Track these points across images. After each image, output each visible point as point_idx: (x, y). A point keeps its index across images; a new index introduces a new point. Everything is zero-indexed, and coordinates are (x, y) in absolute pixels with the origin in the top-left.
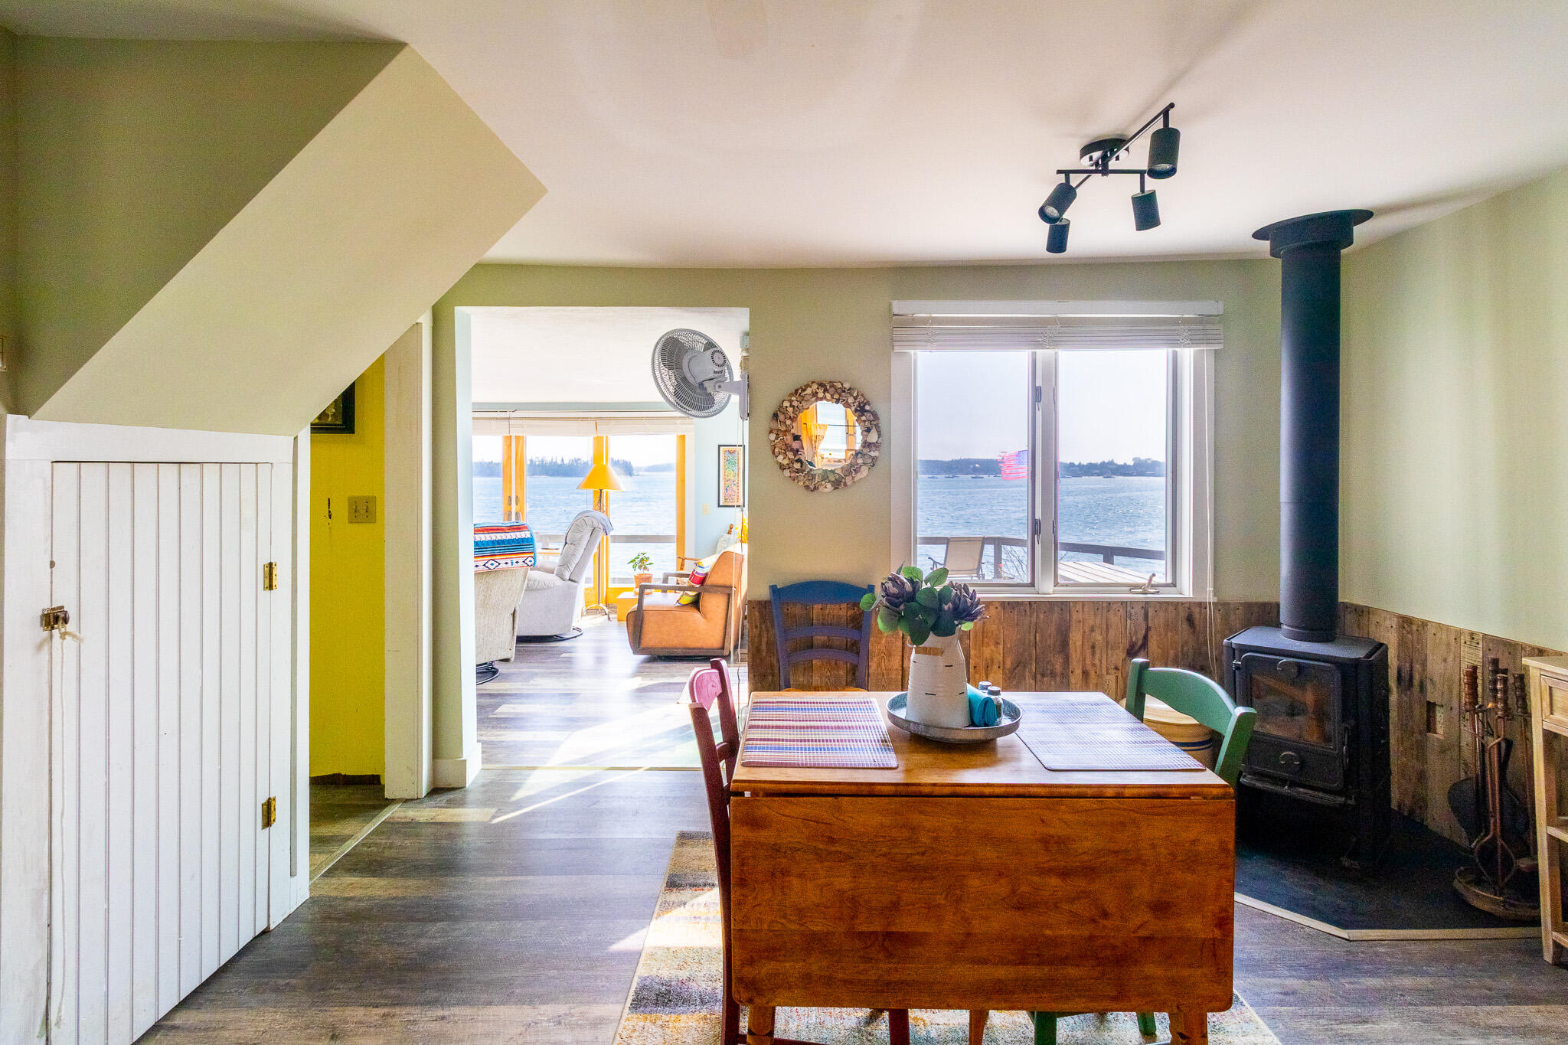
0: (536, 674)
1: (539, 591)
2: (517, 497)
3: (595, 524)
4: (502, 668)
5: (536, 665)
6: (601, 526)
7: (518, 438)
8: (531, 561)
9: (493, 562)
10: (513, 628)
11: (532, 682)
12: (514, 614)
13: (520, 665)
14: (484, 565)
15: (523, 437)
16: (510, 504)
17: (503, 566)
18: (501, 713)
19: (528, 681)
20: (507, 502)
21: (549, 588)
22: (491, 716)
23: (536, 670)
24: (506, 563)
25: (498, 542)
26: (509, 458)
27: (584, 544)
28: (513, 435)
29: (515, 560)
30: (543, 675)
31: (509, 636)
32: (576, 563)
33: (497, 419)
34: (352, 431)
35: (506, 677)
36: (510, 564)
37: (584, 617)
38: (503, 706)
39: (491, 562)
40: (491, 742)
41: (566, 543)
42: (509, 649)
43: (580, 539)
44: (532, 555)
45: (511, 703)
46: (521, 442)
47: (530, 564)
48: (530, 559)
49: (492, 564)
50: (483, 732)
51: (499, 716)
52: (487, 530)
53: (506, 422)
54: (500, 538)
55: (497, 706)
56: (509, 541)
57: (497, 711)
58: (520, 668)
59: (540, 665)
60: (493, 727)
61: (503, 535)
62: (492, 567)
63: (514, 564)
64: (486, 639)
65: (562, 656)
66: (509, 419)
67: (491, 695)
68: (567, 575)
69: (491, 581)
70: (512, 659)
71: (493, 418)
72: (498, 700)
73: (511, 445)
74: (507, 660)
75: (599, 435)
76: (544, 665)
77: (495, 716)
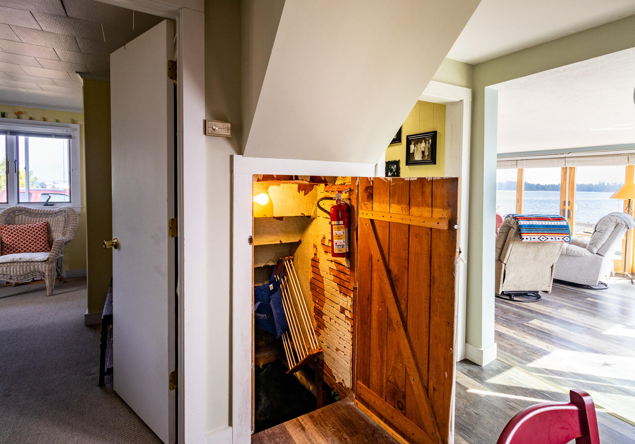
0: (565, 306)
1: (574, 257)
2: (569, 202)
3: (619, 221)
4: (543, 296)
5: (567, 300)
6: (623, 223)
7: (571, 168)
8: (567, 239)
9: (544, 237)
10: (551, 275)
11: (559, 310)
12: (552, 267)
13: (555, 297)
14: (539, 238)
15: (575, 168)
16: (565, 205)
17: (549, 240)
18: (531, 324)
19: (557, 309)
20: (562, 204)
21: (581, 256)
22: (525, 324)
23: (565, 304)
24: (552, 239)
25: (547, 226)
26: (565, 179)
27: (609, 233)
28: (568, 166)
29: (557, 238)
30: (569, 308)
31: (549, 279)
32: (602, 244)
33: (558, 158)
34: (435, 163)
35: (546, 302)
36: (554, 240)
37: (612, 277)
38: (535, 319)
39: (543, 237)
40: (519, 340)
41: (595, 231)
42: (548, 286)
43: (606, 229)
44: (568, 235)
45: (541, 320)
46: (573, 171)
47: (567, 240)
48: (567, 238)
49: (543, 238)
50: (516, 332)
51: (530, 325)
52: (540, 219)
53: (563, 160)
54: (547, 224)
55: (532, 318)
56: (553, 226)
57: (530, 322)
58: (556, 299)
59: (569, 301)
60: (524, 331)
61: (549, 222)
62: (543, 240)
63: (557, 239)
64: (534, 278)
65: (587, 299)
66: (565, 158)
67: (531, 311)
68: (595, 251)
69: (540, 247)
70: (550, 292)
71: (555, 158)
72: (534, 315)
73: (566, 172)
74: (546, 292)
75: (630, 165)
76: (572, 302)
77: (528, 325)
